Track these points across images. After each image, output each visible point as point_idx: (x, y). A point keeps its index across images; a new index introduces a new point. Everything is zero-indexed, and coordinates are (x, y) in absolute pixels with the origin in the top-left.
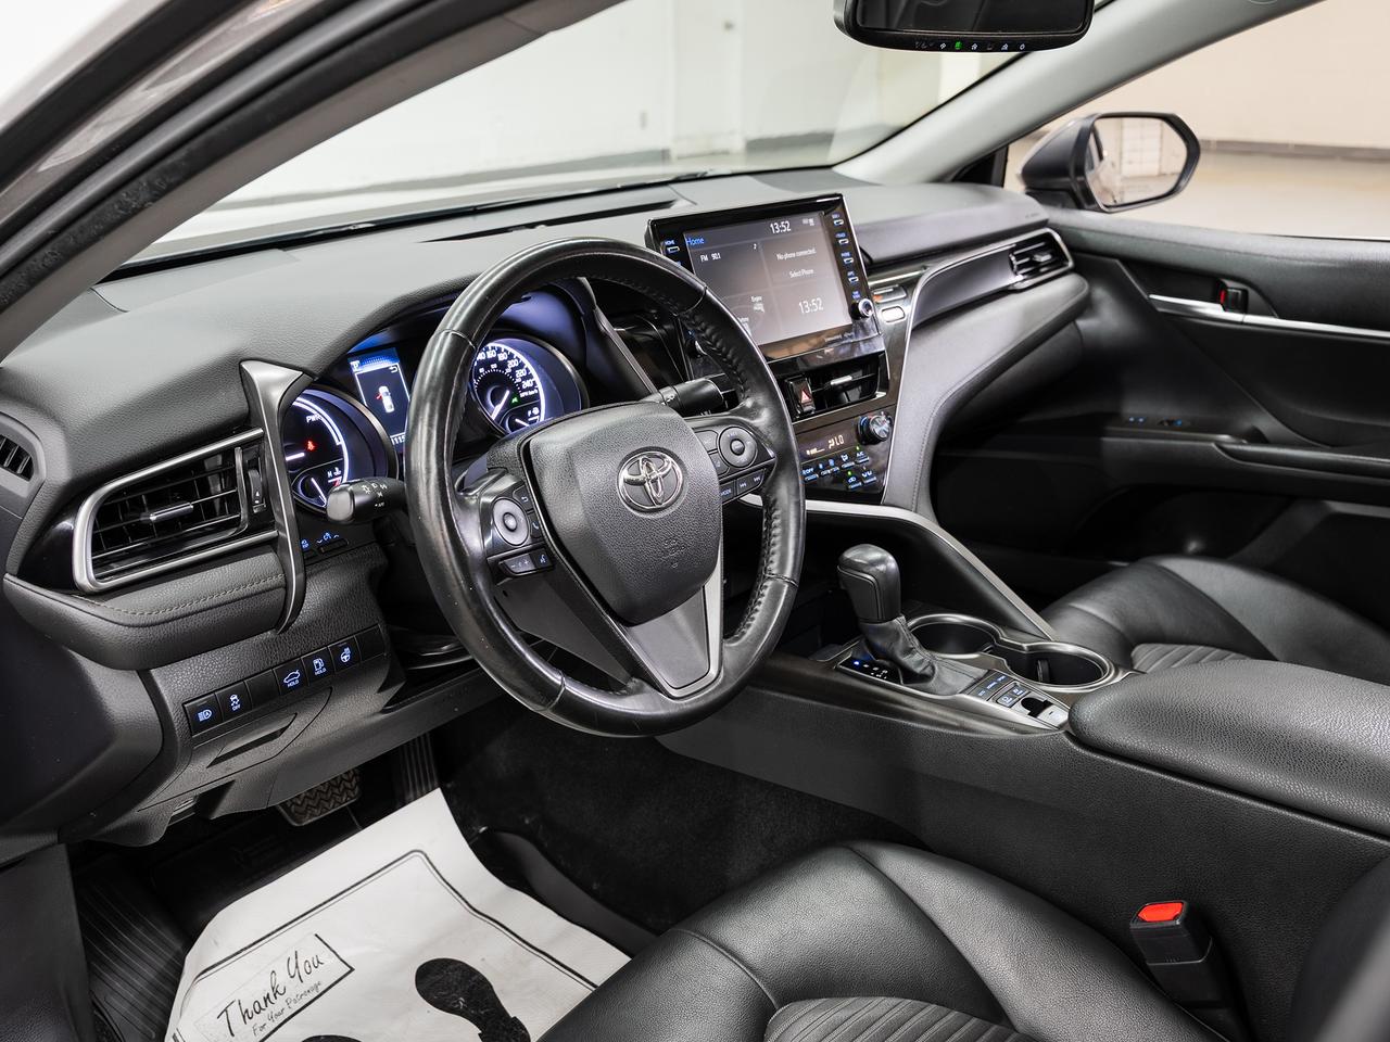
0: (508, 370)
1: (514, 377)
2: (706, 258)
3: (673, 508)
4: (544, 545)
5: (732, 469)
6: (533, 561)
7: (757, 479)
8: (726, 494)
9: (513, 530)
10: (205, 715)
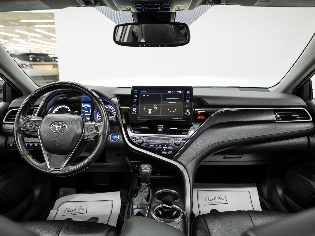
0: (112, 111)
1: (113, 113)
2: (145, 95)
3: (61, 134)
4: (37, 132)
5: (88, 133)
6: (33, 133)
7: (93, 137)
8: (86, 137)
9: (31, 127)
10: (11, 145)
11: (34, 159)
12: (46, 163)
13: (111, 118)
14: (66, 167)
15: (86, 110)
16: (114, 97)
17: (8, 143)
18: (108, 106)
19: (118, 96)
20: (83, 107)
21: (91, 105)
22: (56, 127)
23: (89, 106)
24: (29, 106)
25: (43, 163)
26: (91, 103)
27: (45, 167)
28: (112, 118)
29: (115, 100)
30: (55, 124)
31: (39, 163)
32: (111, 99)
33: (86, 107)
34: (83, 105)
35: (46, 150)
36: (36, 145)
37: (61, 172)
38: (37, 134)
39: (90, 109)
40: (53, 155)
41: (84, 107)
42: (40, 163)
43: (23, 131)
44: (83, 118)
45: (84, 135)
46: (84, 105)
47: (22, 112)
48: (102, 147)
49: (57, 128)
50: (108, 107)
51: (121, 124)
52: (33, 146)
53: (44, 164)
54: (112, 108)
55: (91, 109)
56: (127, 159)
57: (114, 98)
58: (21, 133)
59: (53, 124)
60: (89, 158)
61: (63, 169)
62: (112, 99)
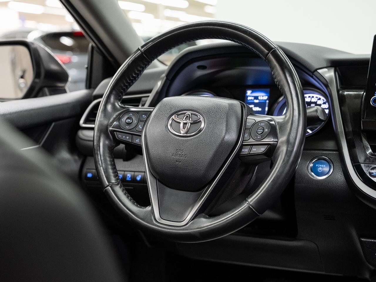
3: (188, 138)
4: (140, 136)
5: (251, 140)
6: (132, 139)
7: (262, 149)
8: (245, 151)
9: (129, 124)
10: (89, 175)
11: (128, 197)
12: (152, 207)
13: (313, 111)
14: (195, 220)
15: (256, 105)
16: (325, 66)
17: (85, 170)
18: (311, 95)
19: (335, 64)
20: (249, 98)
21: (268, 95)
22: (180, 123)
23: (263, 96)
24: (130, 80)
25: (147, 208)
26: (268, 90)
27: (149, 216)
28: (316, 111)
29: (329, 74)
30: (178, 115)
31: (137, 206)
32: (316, 70)
33: (256, 98)
34: (250, 95)
35: (156, 178)
36: (138, 178)
37: (183, 230)
38: (141, 141)
39: (266, 102)
40: (169, 190)
41: (253, 98)
42: (141, 208)
43: (112, 132)
44: (242, 106)
45: (242, 144)
46: (251, 93)
47: (114, 92)
48: (284, 175)
49: (182, 125)
50: (309, 97)
51: (340, 135)
52: (134, 179)
53: (149, 208)
54: (320, 99)
55: (267, 104)
56: (354, 233)
57: (326, 70)
58: (107, 137)
59: (173, 117)
60: (249, 200)
61: (187, 224)
62: (320, 71)
